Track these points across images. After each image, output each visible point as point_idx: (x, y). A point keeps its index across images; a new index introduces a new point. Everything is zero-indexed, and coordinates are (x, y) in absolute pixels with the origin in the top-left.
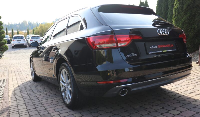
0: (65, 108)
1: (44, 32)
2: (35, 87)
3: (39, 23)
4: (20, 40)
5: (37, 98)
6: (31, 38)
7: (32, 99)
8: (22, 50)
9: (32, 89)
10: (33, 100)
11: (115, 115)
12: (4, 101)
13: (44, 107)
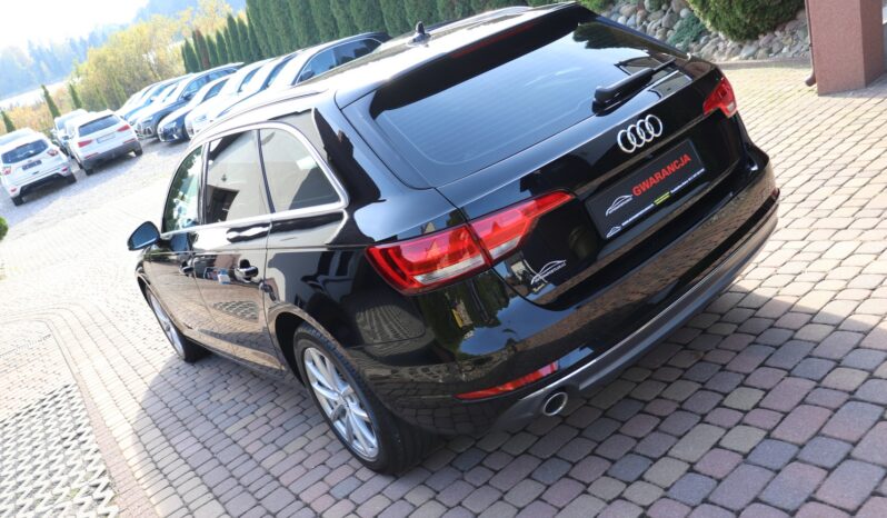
0: (365, 474)
1: (119, 80)
2: (207, 395)
3: (77, 40)
4: (34, 159)
5: (241, 451)
6: (81, 136)
7: (225, 461)
8: (60, 202)
9: (199, 407)
10: (230, 466)
11: (547, 459)
12: (129, 501)
13: (287, 488)
